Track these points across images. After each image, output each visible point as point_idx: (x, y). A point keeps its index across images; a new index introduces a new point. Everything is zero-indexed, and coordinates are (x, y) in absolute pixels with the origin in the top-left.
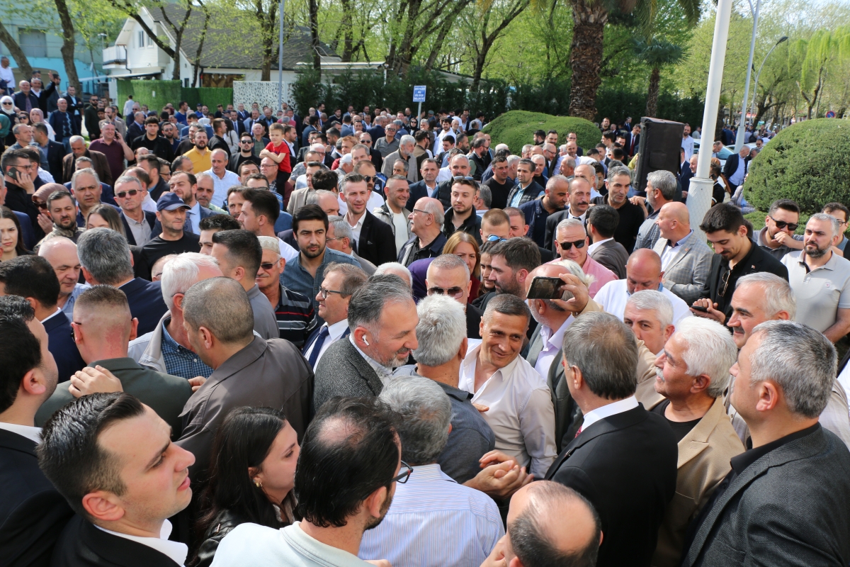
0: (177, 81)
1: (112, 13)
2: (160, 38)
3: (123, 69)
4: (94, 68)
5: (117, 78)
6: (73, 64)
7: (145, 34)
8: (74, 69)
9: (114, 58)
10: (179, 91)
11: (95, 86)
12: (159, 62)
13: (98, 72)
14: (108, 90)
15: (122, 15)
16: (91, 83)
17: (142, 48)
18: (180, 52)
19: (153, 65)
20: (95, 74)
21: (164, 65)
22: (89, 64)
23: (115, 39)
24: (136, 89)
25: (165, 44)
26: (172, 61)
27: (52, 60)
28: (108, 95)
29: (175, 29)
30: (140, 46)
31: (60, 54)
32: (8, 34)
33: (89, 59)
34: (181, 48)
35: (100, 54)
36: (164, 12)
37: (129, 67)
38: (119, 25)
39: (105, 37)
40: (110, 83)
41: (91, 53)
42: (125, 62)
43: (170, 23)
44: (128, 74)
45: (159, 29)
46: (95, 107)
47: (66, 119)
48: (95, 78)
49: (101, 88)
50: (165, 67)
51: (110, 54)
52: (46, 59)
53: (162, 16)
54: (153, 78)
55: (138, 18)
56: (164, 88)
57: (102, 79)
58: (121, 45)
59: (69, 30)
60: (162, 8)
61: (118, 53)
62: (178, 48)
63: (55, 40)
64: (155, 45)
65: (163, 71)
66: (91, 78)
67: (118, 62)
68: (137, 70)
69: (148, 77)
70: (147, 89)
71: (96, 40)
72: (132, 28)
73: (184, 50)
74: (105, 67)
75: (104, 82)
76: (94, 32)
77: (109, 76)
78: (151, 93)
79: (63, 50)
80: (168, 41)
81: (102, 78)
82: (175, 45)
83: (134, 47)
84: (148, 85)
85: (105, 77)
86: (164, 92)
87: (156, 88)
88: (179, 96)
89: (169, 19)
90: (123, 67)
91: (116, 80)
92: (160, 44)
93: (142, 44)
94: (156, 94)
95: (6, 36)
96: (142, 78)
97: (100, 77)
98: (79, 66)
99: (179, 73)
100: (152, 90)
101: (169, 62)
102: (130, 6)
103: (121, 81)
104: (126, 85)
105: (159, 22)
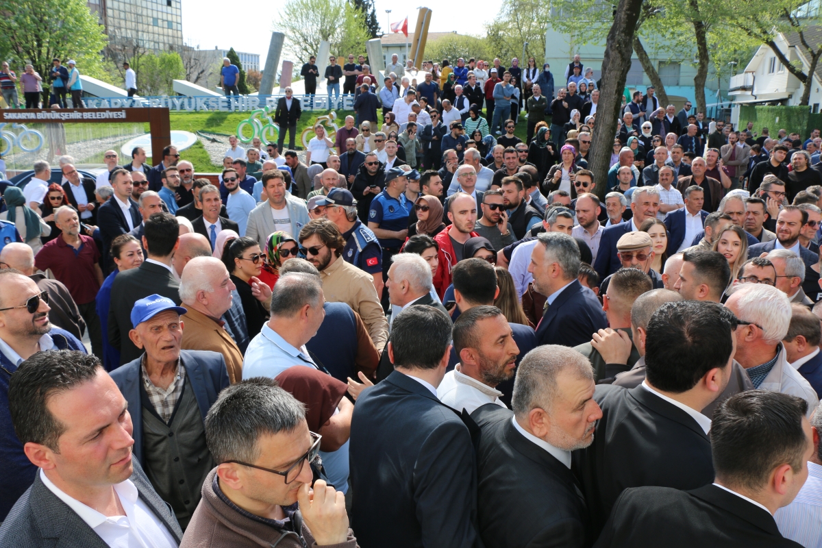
0: (806, 107)
1: (746, 41)
2: (794, 63)
3: (748, 96)
4: (720, 94)
5: (741, 104)
6: (703, 91)
7: (777, 60)
8: (703, 96)
9: (740, 84)
10: (806, 117)
11: (718, 112)
12: (787, 88)
13: (722, 98)
14: (730, 115)
15: (753, 42)
16: (714, 109)
17: (771, 74)
18: (814, 77)
19: (780, 91)
20: (719, 100)
21: (792, 90)
22: (716, 91)
23: (745, 66)
24: (759, 115)
25: (797, 69)
26: (803, 86)
27: (683, 88)
28: (730, 120)
29: (812, 52)
30: (770, 72)
31: (693, 82)
32: (653, 67)
33: (716, 86)
34: (815, 73)
35: (728, 81)
36: (802, 36)
37: (755, 93)
38: (751, 53)
39: (735, 65)
40: (733, 109)
41: (719, 80)
42: (751, 88)
43: (807, 47)
44: (753, 100)
45: (794, 55)
46: (720, 133)
47: (693, 143)
48: (719, 104)
49: (724, 113)
50: (793, 93)
51: (737, 81)
52: (678, 87)
53: (799, 39)
54: (780, 104)
55: (772, 45)
56: (790, 114)
57: (726, 105)
58: (750, 72)
59: (705, 61)
60: (801, 33)
61: (746, 80)
62: (811, 73)
63: (689, 70)
64: (786, 70)
65: (790, 96)
66: (716, 104)
67: (744, 88)
68: (762, 96)
69: (773, 103)
70: (770, 115)
71: (726, 68)
72: (764, 54)
73: (818, 74)
74: (730, 94)
75: (727, 107)
76: (725, 61)
77: (733, 102)
78: (774, 119)
79: (696, 79)
80: (802, 65)
81: (726, 103)
82: (809, 70)
83: (763, 74)
84: (772, 110)
85: (729, 102)
86: (789, 118)
87: (781, 113)
88: (805, 122)
89: (807, 42)
90: (749, 93)
91: (739, 106)
92: (792, 69)
93: (772, 70)
94: (780, 120)
95: (651, 69)
96: (767, 104)
97: (724, 103)
98: (707, 92)
99: (809, 98)
100: (776, 116)
101: (799, 87)
102: (765, 32)
103: (745, 106)
104: (749, 110)
105: (794, 46)
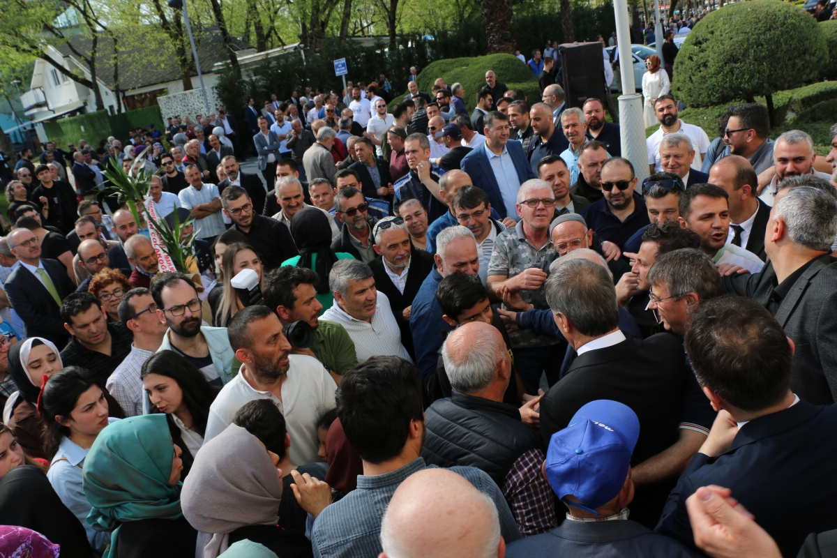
0: (102, 111)
2: (74, 72)
3: (45, 112)
4: (16, 116)
5: (42, 122)
7: (58, 72)
9: (33, 102)
10: (107, 120)
11: (23, 134)
12: (79, 96)
13: (21, 119)
14: (36, 135)
15: (29, 59)
16: (17, 133)
17: (59, 86)
18: (97, 82)
19: (74, 101)
20: (19, 123)
21: (85, 98)
22: (10, 114)
23: (30, 83)
24: (64, 128)
25: (80, 77)
26: (92, 92)
28: (38, 139)
29: (86, 60)
30: (56, 85)
33: (9, 109)
34: (97, 78)
35: (19, 101)
36: (70, 46)
37: (51, 107)
38: (31, 67)
39: (19, 84)
40: (36, 128)
41: (9, 102)
42: (45, 104)
43: (80, 55)
44: (52, 116)
45: (70, 63)
48: (20, 126)
49: (29, 134)
50: (86, 100)
51: (28, 99)
53: (70, 49)
54: (78, 113)
55: (47, 58)
56: (90, 121)
57: (28, 126)
58: (37, 88)
60: (68, 43)
61: (36, 96)
62: (94, 78)
64: (71, 81)
65: (85, 104)
66: (16, 128)
67: (38, 105)
68: (59, 109)
69: (72, 113)
70: (74, 126)
71: (11, 88)
72: (42, 68)
73: (101, 78)
74: (27, 114)
75: (29, 128)
76: (6, 81)
77: (33, 122)
78: (80, 129)
80: (83, 73)
81: (27, 124)
82: (90, 76)
83: (50, 87)
84: (74, 121)
85: (29, 123)
86: (93, 125)
87: (83, 122)
88: (108, 125)
89: (78, 50)
90: (45, 109)
91: (41, 124)
92: (75, 78)
93: (57, 82)
94: (85, 129)
96: (66, 116)
97: (25, 124)
99: (102, 102)
100: (80, 126)
101: (89, 94)
102: (35, 47)
103: (48, 123)
104: (52, 125)
105: (68, 56)
